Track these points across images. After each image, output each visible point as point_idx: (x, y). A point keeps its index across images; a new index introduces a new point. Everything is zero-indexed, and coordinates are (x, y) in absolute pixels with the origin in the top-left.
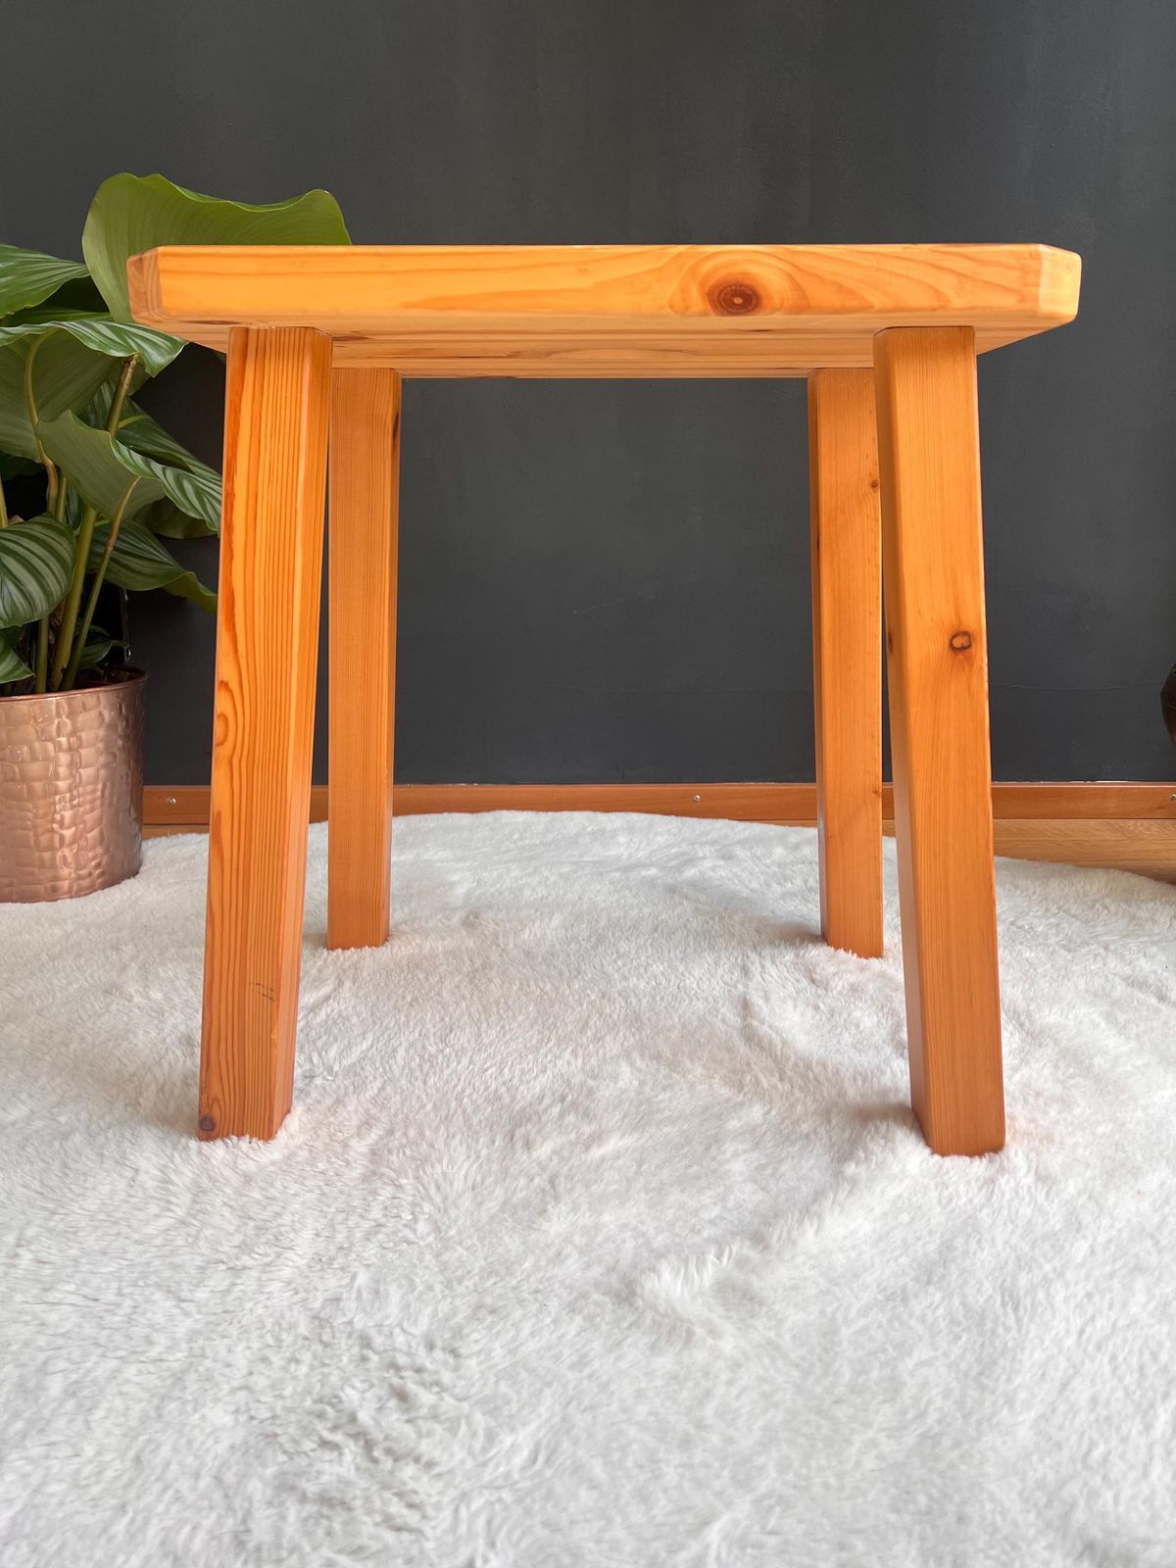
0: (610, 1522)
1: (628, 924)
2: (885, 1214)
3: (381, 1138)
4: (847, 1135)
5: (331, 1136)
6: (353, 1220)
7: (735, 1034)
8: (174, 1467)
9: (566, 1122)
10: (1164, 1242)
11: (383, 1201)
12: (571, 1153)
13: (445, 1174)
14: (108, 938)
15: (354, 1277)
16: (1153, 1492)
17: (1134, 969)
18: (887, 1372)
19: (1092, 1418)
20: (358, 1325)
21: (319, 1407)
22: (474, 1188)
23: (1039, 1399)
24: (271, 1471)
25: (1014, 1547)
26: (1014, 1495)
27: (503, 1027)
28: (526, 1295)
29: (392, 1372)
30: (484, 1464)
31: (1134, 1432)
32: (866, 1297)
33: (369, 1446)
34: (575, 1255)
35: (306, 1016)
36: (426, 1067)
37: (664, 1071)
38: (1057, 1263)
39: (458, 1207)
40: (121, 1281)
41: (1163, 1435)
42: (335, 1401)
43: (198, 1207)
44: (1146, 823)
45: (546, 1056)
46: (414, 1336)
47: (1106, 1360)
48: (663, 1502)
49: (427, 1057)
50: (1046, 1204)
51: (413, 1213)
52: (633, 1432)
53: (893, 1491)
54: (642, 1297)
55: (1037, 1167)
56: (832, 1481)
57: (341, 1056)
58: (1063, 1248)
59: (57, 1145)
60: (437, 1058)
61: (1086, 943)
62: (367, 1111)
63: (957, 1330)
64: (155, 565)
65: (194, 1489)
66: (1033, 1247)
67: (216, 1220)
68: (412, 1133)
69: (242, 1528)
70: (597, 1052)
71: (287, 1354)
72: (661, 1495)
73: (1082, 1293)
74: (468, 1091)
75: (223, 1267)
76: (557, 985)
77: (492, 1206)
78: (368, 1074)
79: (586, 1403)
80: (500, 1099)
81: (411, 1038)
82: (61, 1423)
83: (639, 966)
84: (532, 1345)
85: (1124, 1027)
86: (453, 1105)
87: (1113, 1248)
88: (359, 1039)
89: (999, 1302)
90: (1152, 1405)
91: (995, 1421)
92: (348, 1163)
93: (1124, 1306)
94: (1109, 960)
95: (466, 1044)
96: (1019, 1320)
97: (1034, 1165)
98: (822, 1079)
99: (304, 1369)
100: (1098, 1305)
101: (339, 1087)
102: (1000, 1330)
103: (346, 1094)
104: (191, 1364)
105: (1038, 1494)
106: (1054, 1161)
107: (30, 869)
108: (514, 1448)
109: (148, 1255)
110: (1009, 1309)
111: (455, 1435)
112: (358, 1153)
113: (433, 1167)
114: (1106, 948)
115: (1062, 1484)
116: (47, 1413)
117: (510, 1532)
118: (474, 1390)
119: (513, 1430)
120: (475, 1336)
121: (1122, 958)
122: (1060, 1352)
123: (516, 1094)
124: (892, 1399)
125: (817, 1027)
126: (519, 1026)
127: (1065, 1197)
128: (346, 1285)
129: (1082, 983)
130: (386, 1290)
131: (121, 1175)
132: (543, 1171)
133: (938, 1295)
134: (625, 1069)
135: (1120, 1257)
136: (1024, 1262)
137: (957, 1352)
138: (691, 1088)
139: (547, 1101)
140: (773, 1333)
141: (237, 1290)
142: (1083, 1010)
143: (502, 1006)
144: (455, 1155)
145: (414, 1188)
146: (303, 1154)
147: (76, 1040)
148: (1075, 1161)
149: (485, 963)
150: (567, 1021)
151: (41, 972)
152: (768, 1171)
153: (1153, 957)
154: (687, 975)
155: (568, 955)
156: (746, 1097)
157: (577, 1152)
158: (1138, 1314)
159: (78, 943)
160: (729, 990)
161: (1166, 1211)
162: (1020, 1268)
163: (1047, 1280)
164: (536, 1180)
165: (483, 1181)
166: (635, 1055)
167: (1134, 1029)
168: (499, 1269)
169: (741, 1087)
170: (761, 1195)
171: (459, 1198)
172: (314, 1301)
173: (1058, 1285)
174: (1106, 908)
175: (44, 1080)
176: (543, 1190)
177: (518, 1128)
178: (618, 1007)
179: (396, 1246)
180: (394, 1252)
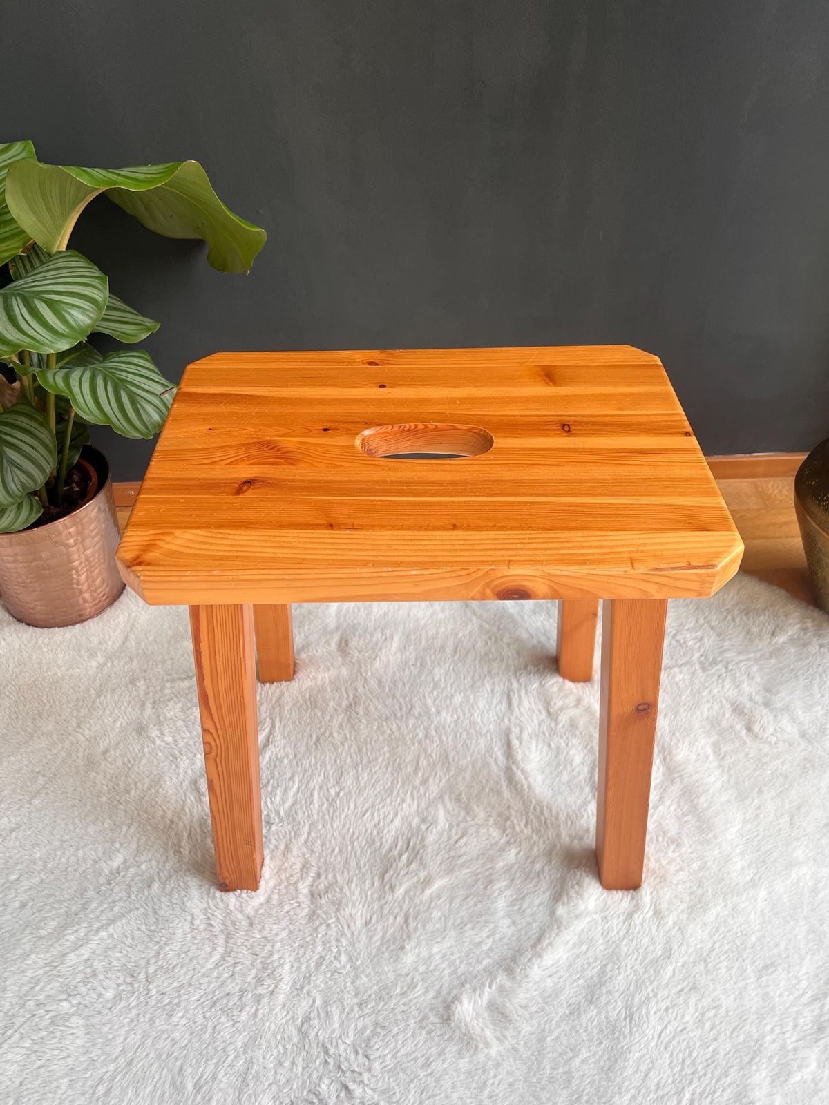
1: (439, 645)
2: (574, 945)
3: (314, 881)
4: (559, 875)
5: (288, 880)
6: (308, 953)
7: (502, 775)
9: (411, 868)
10: (710, 965)
11: (322, 938)
12: (415, 894)
13: (351, 915)
14: (126, 670)
15: (314, 1002)
17: (739, 693)
18: (566, 1069)
20: (321, 1038)
22: (366, 924)
23: (633, 1085)
27: (371, 770)
28: (399, 1017)
29: (340, 1072)
32: (561, 1012)
34: (421, 982)
36: (331, 810)
37: (463, 813)
38: (656, 983)
39: (359, 942)
40: (203, 1008)
45: (397, 799)
46: (348, 1045)
47: (668, 1056)
50: (656, 935)
51: (337, 947)
54: (454, 1021)
55: (655, 903)
57: (283, 801)
58: (660, 972)
59: (146, 893)
60: (336, 802)
61: (714, 662)
62: (304, 854)
63: (601, 1036)
66: (645, 971)
68: (330, 876)
70: (425, 795)
71: (291, 1059)
73: (664, 1007)
74: (356, 834)
76: (399, 723)
77: (377, 939)
78: (300, 818)
79: (430, 1093)
80: (373, 842)
81: (320, 781)
83: (447, 696)
84: (403, 1052)
85: (723, 758)
86: (349, 847)
87: (684, 971)
88: (291, 782)
89: (623, 1016)
90: (683, 1089)
92: (299, 904)
93: (683, 1017)
94: (726, 683)
95: (351, 788)
96: (631, 1031)
97: (654, 901)
98: (549, 822)
99: (300, 1069)
100: (671, 1015)
101: (285, 832)
102: (622, 1038)
103: (291, 840)
104: (248, 1068)
106: (665, 898)
109: (212, 985)
110: (628, 1020)
112: (304, 895)
113: (344, 909)
114: (726, 668)
118: (380, 1083)
120: (377, 1046)
121: (734, 679)
122: (647, 1052)
123: (382, 837)
124: (568, 1087)
125: (548, 764)
126: (380, 768)
127: (667, 928)
128: (311, 1006)
129: (706, 710)
130: (331, 1011)
131: (185, 920)
132: (401, 910)
133: (595, 1011)
134: (441, 813)
135: (686, 978)
136: (640, 985)
137: (600, 1053)
138: (477, 831)
139: (400, 844)
140: (515, 1041)
141: (261, 1012)
142: (702, 742)
143: (369, 746)
144: (355, 898)
145: (336, 926)
146: (275, 897)
147: (133, 786)
148: (676, 897)
149: (355, 696)
150: (407, 761)
151: (95, 710)
152: (517, 907)
153: (753, 678)
154: (475, 707)
155: (404, 684)
156: (507, 840)
157: (418, 893)
158: (688, 1022)
159: (109, 676)
160: (500, 724)
161: (716, 938)
162: (636, 989)
163: (648, 999)
164: (398, 918)
165: (371, 918)
166: (446, 798)
167: (728, 761)
168: (384, 994)
169: (504, 830)
170: (512, 929)
171: (359, 934)
172: (297, 1019)
173: (653, 1001)
174: (734, 620)
175: (125, 828)
176: (402, 928)
177: (386, 872)
178: (435, 745)
179: (332, 975)
180: (331, 980)
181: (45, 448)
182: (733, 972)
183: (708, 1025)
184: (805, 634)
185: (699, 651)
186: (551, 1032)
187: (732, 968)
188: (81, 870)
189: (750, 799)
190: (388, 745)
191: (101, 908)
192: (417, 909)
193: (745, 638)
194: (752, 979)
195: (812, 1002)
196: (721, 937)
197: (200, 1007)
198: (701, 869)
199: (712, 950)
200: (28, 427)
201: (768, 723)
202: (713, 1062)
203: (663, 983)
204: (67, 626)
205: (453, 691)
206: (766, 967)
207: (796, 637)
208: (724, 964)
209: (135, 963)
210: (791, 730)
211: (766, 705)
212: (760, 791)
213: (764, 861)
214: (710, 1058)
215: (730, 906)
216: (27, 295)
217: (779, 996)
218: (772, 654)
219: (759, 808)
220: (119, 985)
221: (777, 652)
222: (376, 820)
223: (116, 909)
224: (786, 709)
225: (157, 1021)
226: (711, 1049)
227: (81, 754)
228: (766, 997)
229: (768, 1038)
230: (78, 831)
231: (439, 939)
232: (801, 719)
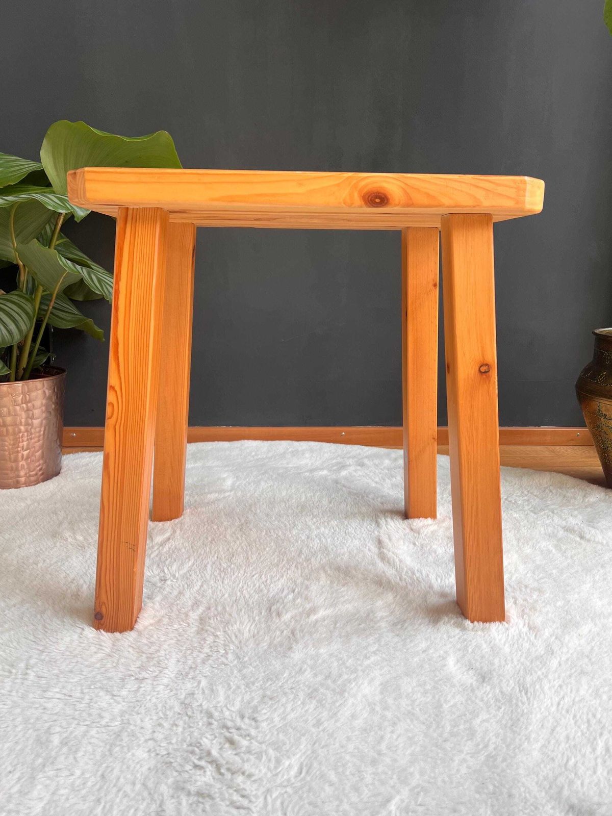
0: (341, 801)
3: (204, 611)
5: (179, 611)
6: (196, 653)
7: (376, 557)
8: (122, 780)
9: (296, 603)
10: (593, 660)
11: (209, 644)
12: (301, 618)
13: (239, 630)
14: (49, 507)
15: (199, 682)
16: (599, 780)
17: (567, 523)
18: (467, 725)
19: (567, 746)
20: (205, 707)
21: (190, 748)
22: (254, 637)
23: (541, 737)
24: (170, 781)
25: (536, 808)
26: (534, 784)
27: (259, 554)
28: (287, 691)
29: (225, 730)
30: (277, 775)
31: (587, 753)
33: (218, 768)
34: (309, 670)
35: (158, 548)
36: (223, 575)
37: (342, 576)
38: (544, 670)
39: (247, 646)
40: (83, 686)
41: (601, 753)
42: (199, 745)
43: (115, 648)
44: (565, 447)
45: (283, 568)
46: (233, 712)
47: (571, 717)
48: (366, 791)
49: (222, 569)
50: (535, 641)
51: (225, 650)
52: (348, 757)
53: (476, 783)
55: (529, 623)
56: (446, 779)
57: (179, 569)
58: (546, 663)
59: (39, 616)
60: (227, 570)
61: (542, 510)
62: (195, 598)
63: (499, 704)
64: (73, 316)
65: (133, 791)
66: (532, 662)
67: (126, 654)
68: (220, 608)
69: (160, 809)
70: (308, 566)
71: (171, 722)
72: (365, 788)
73: (557, 685)
74: (245, 587)
75: (133, 678)
76: (285, 532)
77: (264, 645)
78: (193, 578)
79: (323, 743)
80: (262, 591)
81: (213, 560)
82: (62, 758)
83: (324, 521)
84: (292, 715)
85: (565, 552)
86: (239, 594)
87: (569, 663)
88: (187, 560)
89: (518, 690)
90: (595, 739)
91: (521, 748)
92: (189, 624)
93: (578, 691)
94: (554, 518)
95: (241, 563)
96: (528, 699)
97: (527, 622)
98: (421, 579)
99: (180, 729)
100: (565, 690)
101: (180, 585)
102: (520, 704)
103: (184, 589)
104: (123, 728)
105: (545, 783)
106: (538, 620)
107: (6, 471)
108: (290, 767)
109: (94, 673)
110: (523, 693)
111: (260, 761)
112: (193, 619)
113: (232, 626)
114: (553, 512)
115: (556, 778)
116: (53, 753)
117: (293, 808)
118: (268, 738)
119: (289, 757)
120: (264, 711)
121: (561, 517)
122: (549, 714)
123: (270, 588)
124: (471, 739)
125: (415, 553)
126: (267, 553)
127: (544, 637)
128: (196, 687)
129: (543, 530)
130: (217, 689)
132: (287, 628)
133: (489, 687)
134: (323, 575)
135: (573, 667)
136: (528, 670)
137: (500, 715)
139: (286, 591)
141: (142, 690)
142: (543, 544)
143: (258, 543)
144: (243, 620)
145: (224, 637)
146: (166, 620)
147: (41, 561)
148: (548, 620)
150: (291, 550)
151: (17, 526)
152: (399, 626)
153: (576, 516)
154: (349, 526)
157: (304, 618)
158: (584, 695)
159: (34, 510)
160: (371, 534)
161: (593, 644)
162: (526, 673)
163: (540, 679)
164: (285, 632)
165: (258, 633)
166: (327, 569)
167: (569, 554)
171: (247, 641)
172: (181, 694)
173: (545, 681)
174: (551, 492)
176: (289, 637)
177: (273, 606)
178: (316, 543)
179: (219, 666)
180: (218, 669)
185: (528, 506)
190: (274, 542)
192: (303, 626)
193: (563, 499)
196: (599, 643)
197: (79, 686)
198: (565, 605)
201: (596, 534)
203: (551, 670)
205: (329, 519)
209: (17, 658)
211: (591, 527)
212: (603, 567)
215: (599, 625)
218: (586, 507)
219: (605, 574)
221: (591, 505)
222: (263, 580)
224: (608, 528)
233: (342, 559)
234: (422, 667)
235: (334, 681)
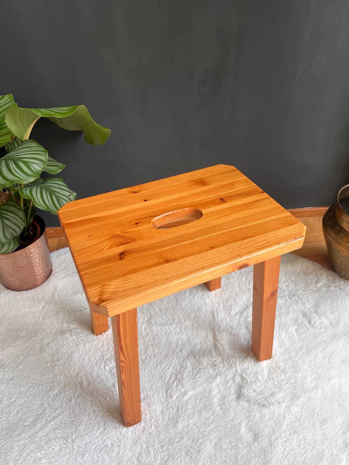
7: (212, 347)
10: (301, 422)
13: (155, 409)
17: (304, 308)
20: (146, 462)
22: (161, 413)
27: (159, 347)
28: (178, 451)
34: (186, 436)
36: (144, 365)
37: (197, 363)
38: (280, 431)
39: (159, 420)
40: (97, 452)
44: (315, 220)
45: (170, 358)
58: (281, 426)
59: (69, 404)
60: (145, 361)
61: (294, 295)
63: (260, 454)
66: (275, 427)
68: (145, 393)
70: (182, 356)
73: (284, 441)
74: (155, 375)
76: (169, 327)
77: (166, 419)
80: (162, 377)
83: (188, 314)
86: (152, 380)
87: (291, 425)
89: (268, 445)
93: (292, 445)
94: (299, 304)
95: (151, 355)
96: (272, 451)
100: (287, 444)
102: (268, 454)
109: (100, 442)
110: (270, 447)
114: (299, 297)
121: (302, 303)
122: (279, 460)
123: (165, 375)
125: (231, 341)
126: (163, 346)
128: (141, 449)
129: (292, 316)
130: (150, 451)
131: (86, 415)
132: (175, 406)
133: (257, 444)
134: (189, 363)
135: (292, 428)
136: (274, 432)
137: (260, 461)
138: (204, 371)
139: (173, 378)
140: (225, 458)
141: (120, 452)
142: (291, 329)
143: (157, 337)
144: (156, 402)
145: (149, 414)
147: (60, 358)
148: (286, 395)
149: (150, 316)
150: (173, 342)
151: (42, 326)
152: (222, 402)
153: (310, 301)
154: (200, 318)
155: (170, 309)
156: (216, 374)
157: (182, 398)
158: (294, 446)
159: (48, 311)
160: (210, 325)
161: (303, 410)
162: (273, 434)
163: (278, 438)
164: (174, 409)
165: (163, 410)
166: (190, 357)
167: (302, 336)
168: (171, 442)
169: (215, 370)
170: (221, 411)
171: (159, 417)
172: (136, 454)
173: (280, 439)
174: (300, 277)
175: (58, 377)
176: (176, 413)
177: (168, 390)
178: (184, 335)
179: (149, 435)
180: (149, 437)
181: (21, 219)
182: (311, 424)
183: (302, 447)
184: (329, 282)
185: (287, 290)
186: (240, 454)
187: (310, 423)
188: (41, 396)
189: (312, 352)
190: (165, 336)
191: (51, 412)
192: (182, 404)
193: (305, 285)
194: (318, 427)
195: (342, 435)
196: (305, 410)
197: (95, 452)
198: (295, 383)
199: (301, 416)
200: (13, 211)
201: (317, 320)
202: (305, 462)
203: (283, 431)
204: (28, 290)
205: (190, 312)
206: (323, 421)
207: (325, 284)
208: (307, 421)
209: (67, 434)
210: (326, 322)
211: (316, 312)
212: (316, 349)
213: (319, 378)
214: (304, 461)
215: (307, 397)
216: (15, 159)
217: (330, 433)
219: (316, 355)
220: (61, 444)
221: (318, 290)
222: (162, 368)
223: (57, 412)
224: (324, 314)
225: (78, 459)
226: (304, 457)
227: (38, 345)
228: (324, 434)
229: (326, 451)
230: (38, 379)
231: (192, 417)
232: (330, 318)
233: (197, 348)
234: (231, 431)
235: (196, 444)
